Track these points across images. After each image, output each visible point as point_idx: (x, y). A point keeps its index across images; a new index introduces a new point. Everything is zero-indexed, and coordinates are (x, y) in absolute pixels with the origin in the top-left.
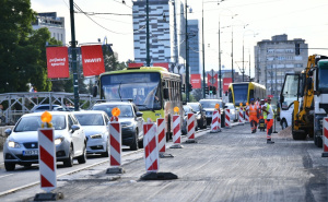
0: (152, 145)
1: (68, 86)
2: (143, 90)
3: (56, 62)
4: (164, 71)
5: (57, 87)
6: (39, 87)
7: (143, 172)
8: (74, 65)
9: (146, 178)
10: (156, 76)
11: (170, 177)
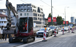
0: (72, 30)
1: (65, 25)
2: (72, 25)
3: (64, 23)
4: (74, 23)
5: (64, 25)
6: (62, 25)
7: (72, 32)
8: (65, 23)
9: (72, 33)
10: (73, 24)
11: (74, 33)
